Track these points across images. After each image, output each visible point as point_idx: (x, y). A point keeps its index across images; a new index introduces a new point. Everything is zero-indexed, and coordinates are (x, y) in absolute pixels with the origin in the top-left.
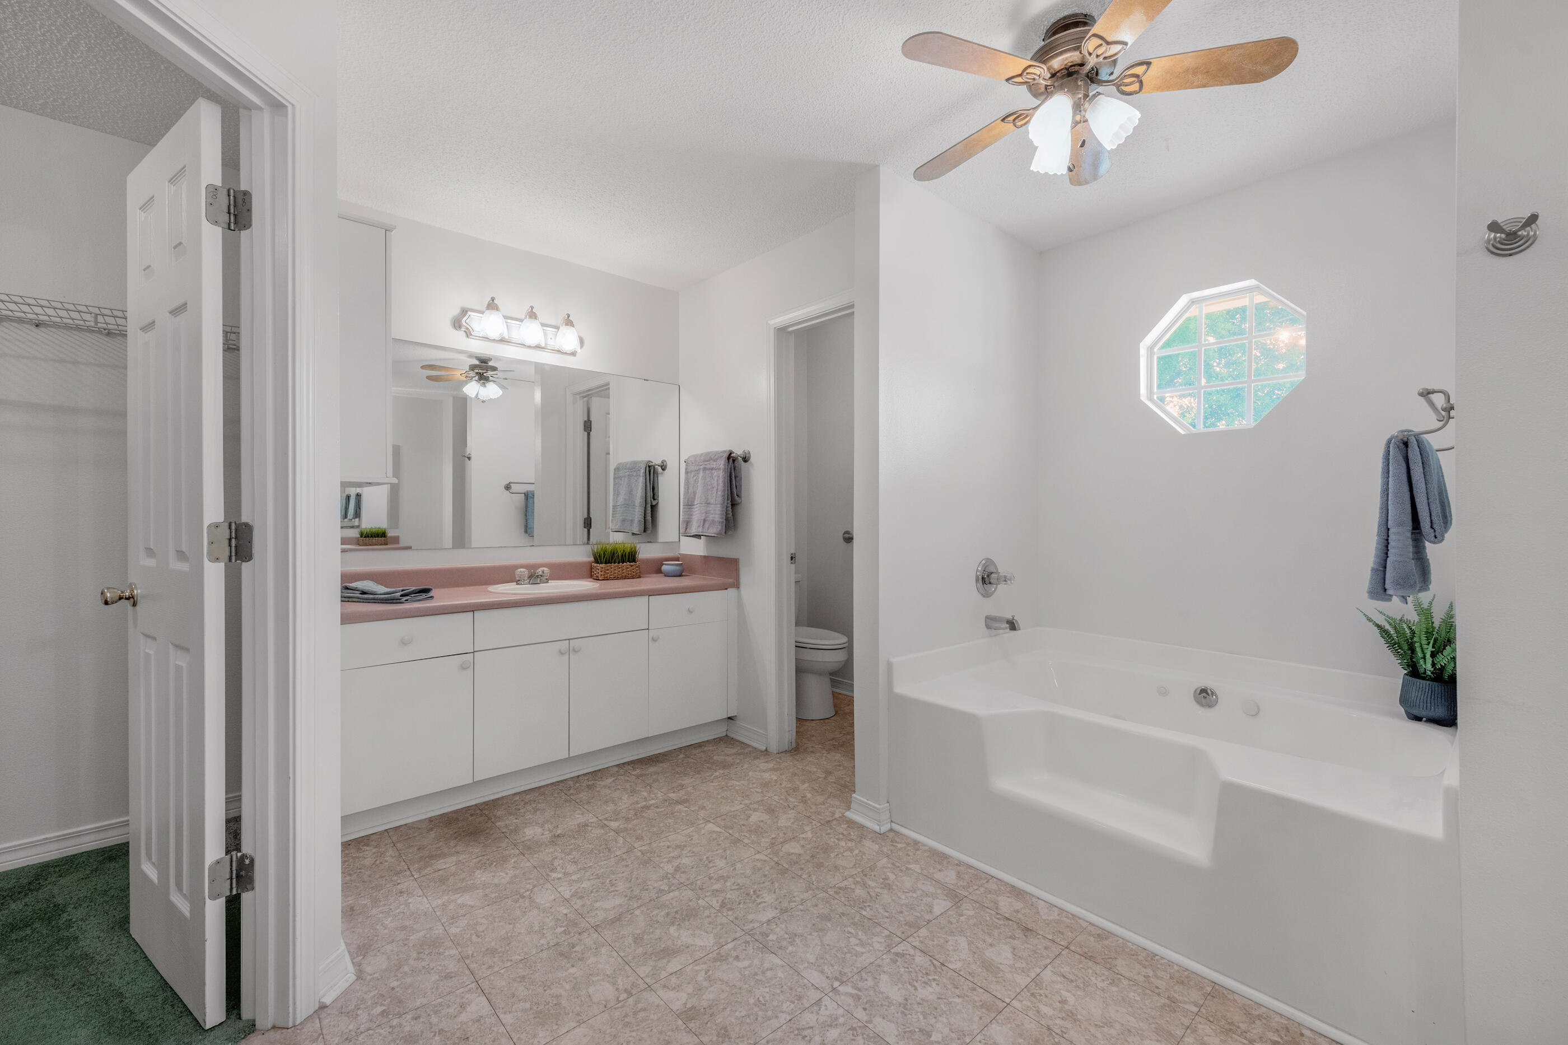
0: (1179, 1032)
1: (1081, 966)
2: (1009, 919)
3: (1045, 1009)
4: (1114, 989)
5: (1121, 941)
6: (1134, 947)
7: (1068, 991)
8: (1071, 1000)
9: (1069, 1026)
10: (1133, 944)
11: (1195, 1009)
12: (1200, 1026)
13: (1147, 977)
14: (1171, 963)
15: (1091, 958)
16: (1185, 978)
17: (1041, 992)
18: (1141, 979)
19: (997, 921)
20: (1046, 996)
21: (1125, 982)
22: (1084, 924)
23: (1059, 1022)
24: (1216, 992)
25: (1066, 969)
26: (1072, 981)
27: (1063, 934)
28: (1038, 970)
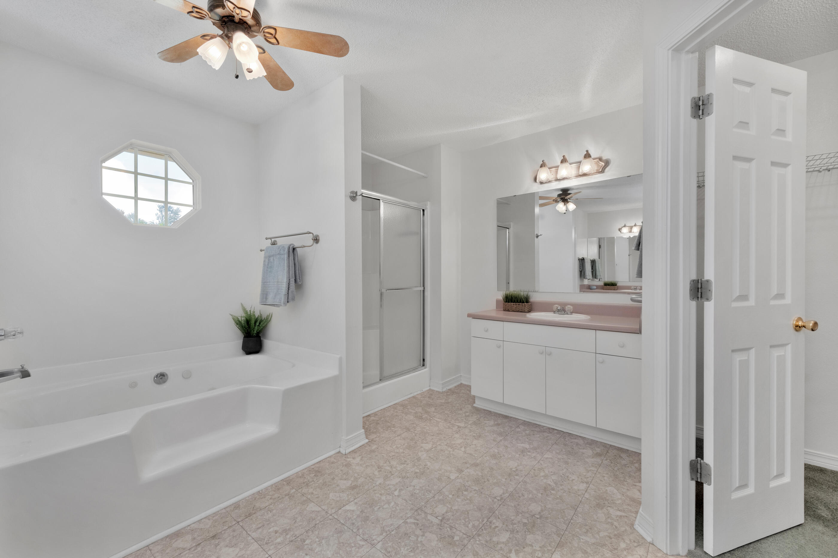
0: (305, 498)
1: (254, 520)
2: (199, 544)
3: (279, 540)
4: (274, 511)
5: (244, 501)
6: (250, 497)
7: (270, 529)
8: (276, 528)
9: (292, 533)
10: (248, 497)
11: (294, 490)
12: (303, 491)
13: (271, 499)
14: (266, 489)
15: (250, 515)
16: (277, 487)
17: (266, 539)
18: (271, 501)
19: (196, 551)
20: (270, 538)
21: (271, 506)
22: (224, 511)
23: (288, 536)
24: (288, 481)
25: (254, 526)
26: (263, 526)
27: (226, 522)
28: (250, 538)
